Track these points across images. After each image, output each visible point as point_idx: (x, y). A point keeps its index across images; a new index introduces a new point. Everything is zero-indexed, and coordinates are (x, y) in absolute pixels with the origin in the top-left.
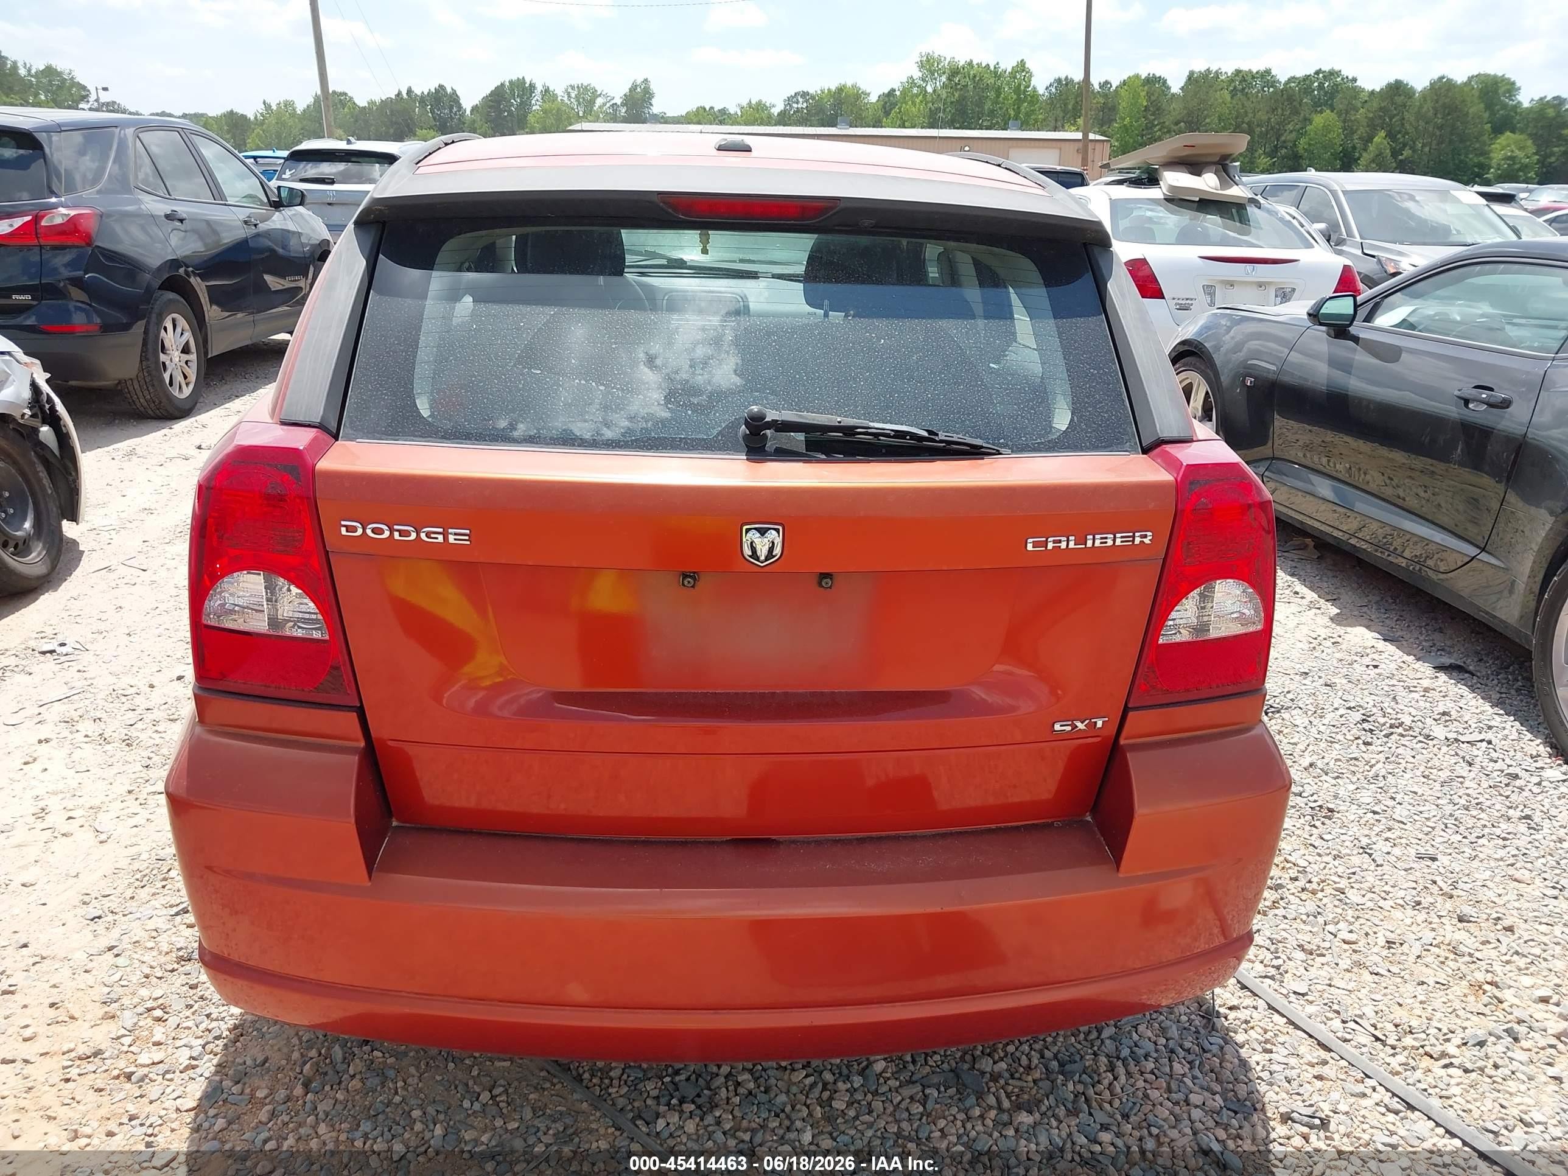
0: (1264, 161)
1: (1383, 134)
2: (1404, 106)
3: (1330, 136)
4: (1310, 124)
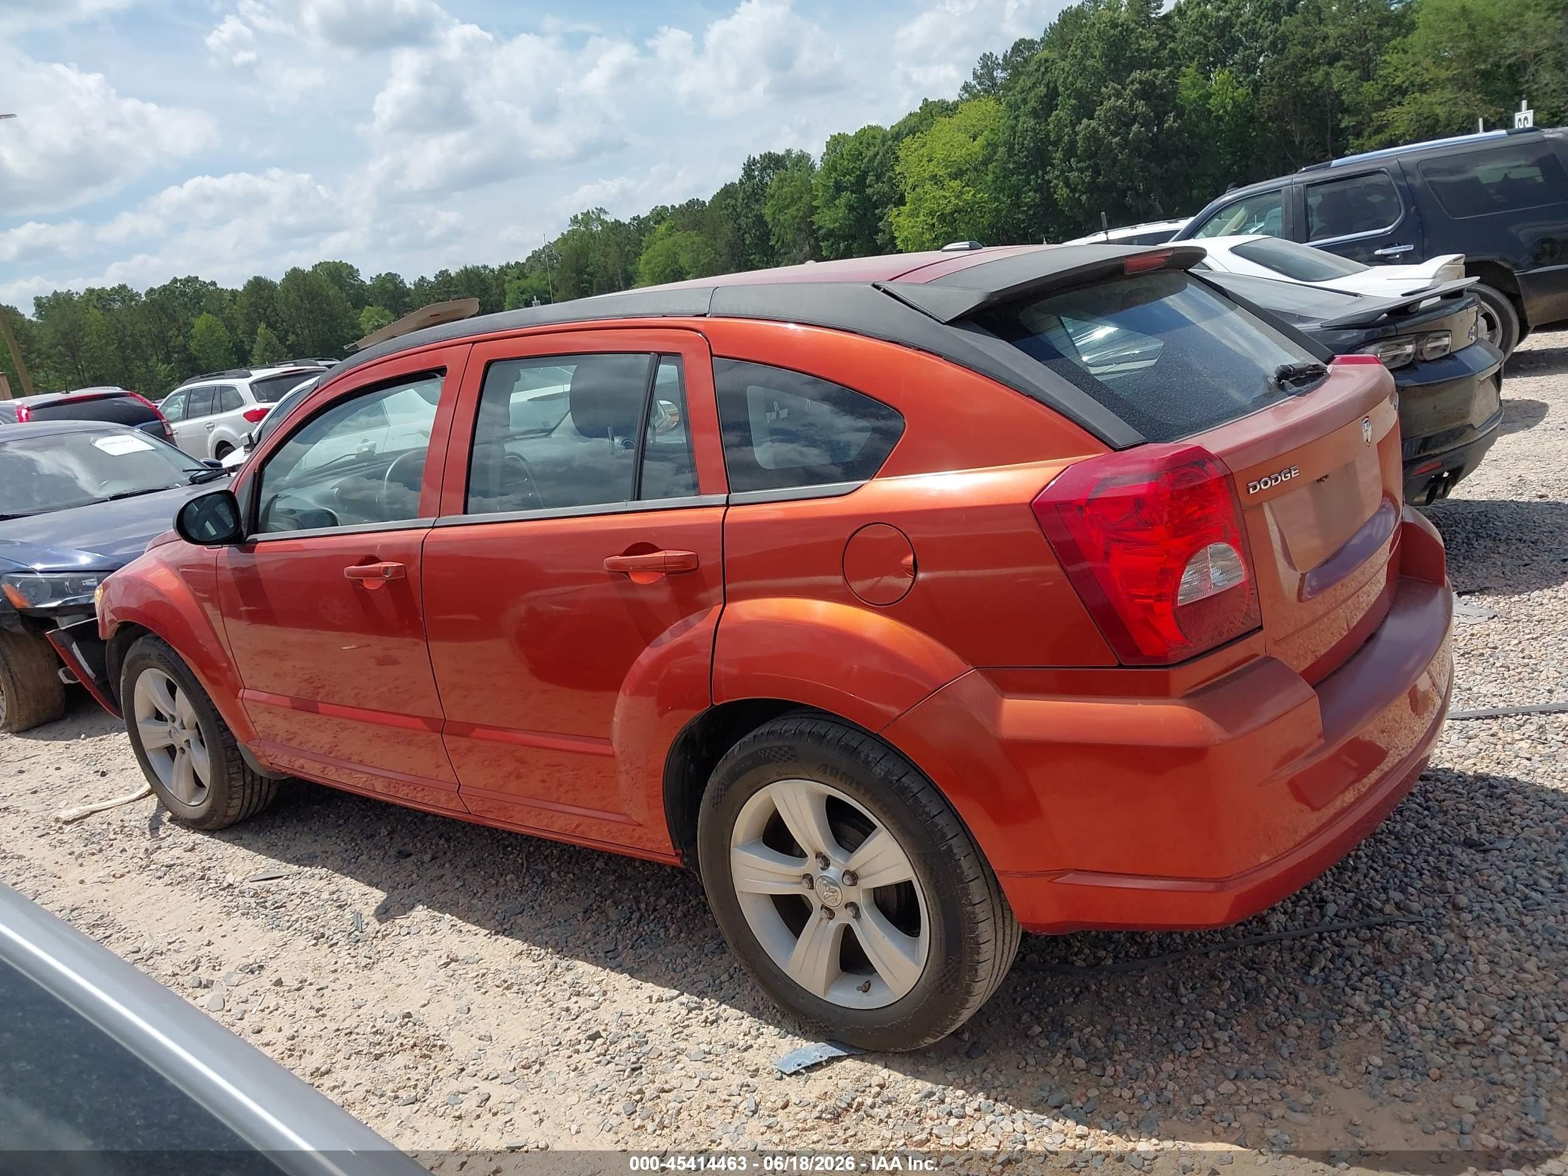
0: (163, 368)
1: (263, 325)
3: (217, 335)
4: (193, 327)
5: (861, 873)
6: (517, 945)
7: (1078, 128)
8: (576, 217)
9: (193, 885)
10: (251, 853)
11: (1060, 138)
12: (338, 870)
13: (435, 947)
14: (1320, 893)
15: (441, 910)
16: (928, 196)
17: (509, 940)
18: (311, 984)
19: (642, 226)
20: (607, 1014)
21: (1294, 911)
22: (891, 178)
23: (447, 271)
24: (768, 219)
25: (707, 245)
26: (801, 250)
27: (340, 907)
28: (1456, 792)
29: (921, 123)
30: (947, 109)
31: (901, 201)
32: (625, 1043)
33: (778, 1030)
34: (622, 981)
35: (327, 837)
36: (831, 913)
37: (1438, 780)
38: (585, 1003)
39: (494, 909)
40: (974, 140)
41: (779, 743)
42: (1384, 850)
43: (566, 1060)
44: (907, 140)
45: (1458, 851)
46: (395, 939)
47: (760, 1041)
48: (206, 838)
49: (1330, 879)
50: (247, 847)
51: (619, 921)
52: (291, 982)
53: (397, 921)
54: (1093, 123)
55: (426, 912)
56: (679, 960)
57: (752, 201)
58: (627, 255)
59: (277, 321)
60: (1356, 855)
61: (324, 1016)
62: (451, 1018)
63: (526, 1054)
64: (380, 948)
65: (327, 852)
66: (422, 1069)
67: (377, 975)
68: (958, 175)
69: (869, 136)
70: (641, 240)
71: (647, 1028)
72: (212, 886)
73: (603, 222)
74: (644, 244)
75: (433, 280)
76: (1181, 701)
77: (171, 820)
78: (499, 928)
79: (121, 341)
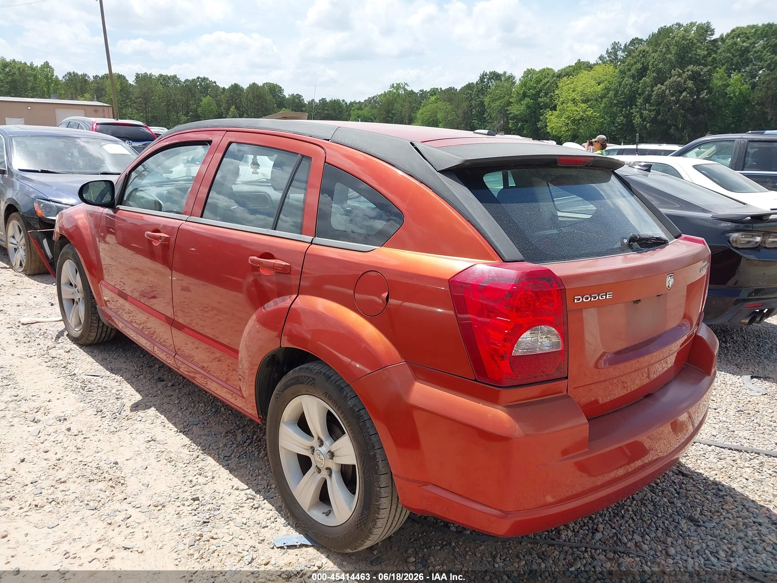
0: (184, 118)
1: (234, 107)
2: (240, 95)
3: (211, 107)
4: (202, 101)
5: (335, 454)
6: (186, 440)
7: (655, 88)
8: (393, 85)
9: (58, 370)
10: (94, 360)
11: (643, 92)
12: (127, 380)
13: (148, 431)
14: (598, 525)
15: (161, 413)
16: (568, 109)
17: (184, 437)
18: (82, 434)
19: (424, 95)
20: (208, 489)
21: (578, 532)
22: (551, 96)
23: (325, 99)
24: (486, 104)
25: (453, 111)
26: (499, 122)
27: (117, 398)
28: (698, 488)
29: (573, 71)
30: (589, 67)
31: (554, 108)
32: (208, 507)
33: (285, 521)
34: (224, 473)
35: (131, 361)
36: (319, 471)
37: (692, 478)
38: (201, 480)
39: (186, 419)
40: (599, 85)
41: (309, 375)
42: (644, 510)
43: (176, 507)
44: (565, 78)
45: (683, 522)
46: (134, 421)
47: (273, 525)
48: (78, 348)
49: (607, 518)
50: (93, 357)
51: (239, 442)
52: (74, 431)
53: (139, 413)
54: (664, 88)
55: (154, 412)
56: (257, 471)
57: (480, 93)
58: (413, 108)
59: (240, 107)
60: (627, 509)
61: (79, 452)
62: (136, 470)
63: (159, 499)
64: (123, 425)
65: (126, 369)
66: (107, 493)
67: (115, 438)
68: (585, 101)
69: (546, 72)
70: (421, 102)
71: (223, 502)
72: (66, 372)
73: (405, 90)
74: (422, 104)
75: (318, 102)
76: (504, 409)
77: (67, 335)
78: (182, 430)
79: (168, 101)
